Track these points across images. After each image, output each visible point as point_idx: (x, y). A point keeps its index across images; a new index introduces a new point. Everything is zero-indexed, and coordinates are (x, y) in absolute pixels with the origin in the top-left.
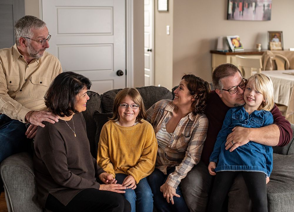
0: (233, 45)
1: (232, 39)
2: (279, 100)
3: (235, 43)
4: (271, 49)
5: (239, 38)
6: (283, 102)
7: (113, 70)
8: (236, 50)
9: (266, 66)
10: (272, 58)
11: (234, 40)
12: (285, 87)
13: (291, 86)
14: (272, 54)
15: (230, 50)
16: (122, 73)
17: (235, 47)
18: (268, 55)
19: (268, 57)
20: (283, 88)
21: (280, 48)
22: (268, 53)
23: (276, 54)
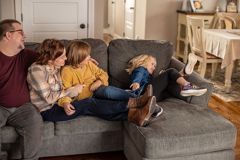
0: (195, 7)
1: (194, 2)
2: (218, 54)
3: (196, 5)
4: (228, 11)
5: (201, 1)
6: (221, 56)
7: (78, 24)
8: (197, 11)
9: (216, 25)
10: (221, 18)
11: (196, 3)
12: (223, 44)
13: (227, 43)
14: (222, 15)
15: (192, 11)
16: (84, 27)
17: (197, 8)
18: (218, 16)
19: (218, 18)
20: (222, 44)
21: (235, 11)
22: (218, 15)
23: (225, 16)
